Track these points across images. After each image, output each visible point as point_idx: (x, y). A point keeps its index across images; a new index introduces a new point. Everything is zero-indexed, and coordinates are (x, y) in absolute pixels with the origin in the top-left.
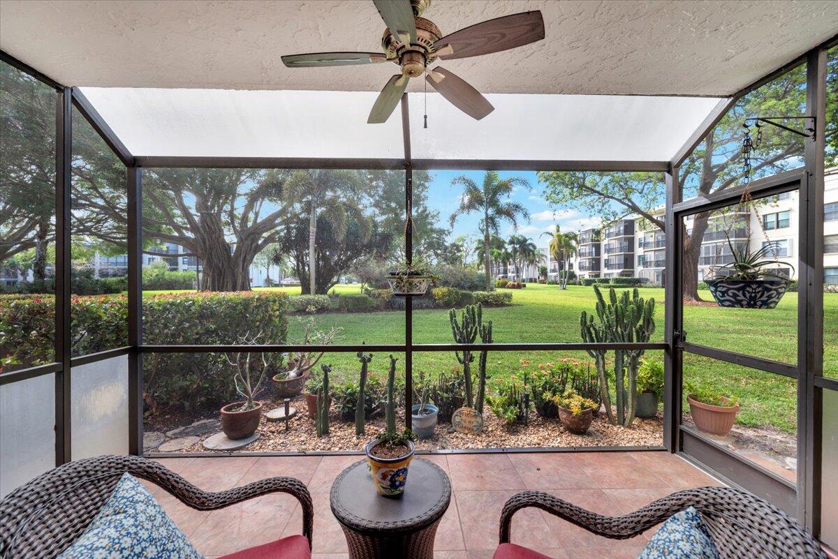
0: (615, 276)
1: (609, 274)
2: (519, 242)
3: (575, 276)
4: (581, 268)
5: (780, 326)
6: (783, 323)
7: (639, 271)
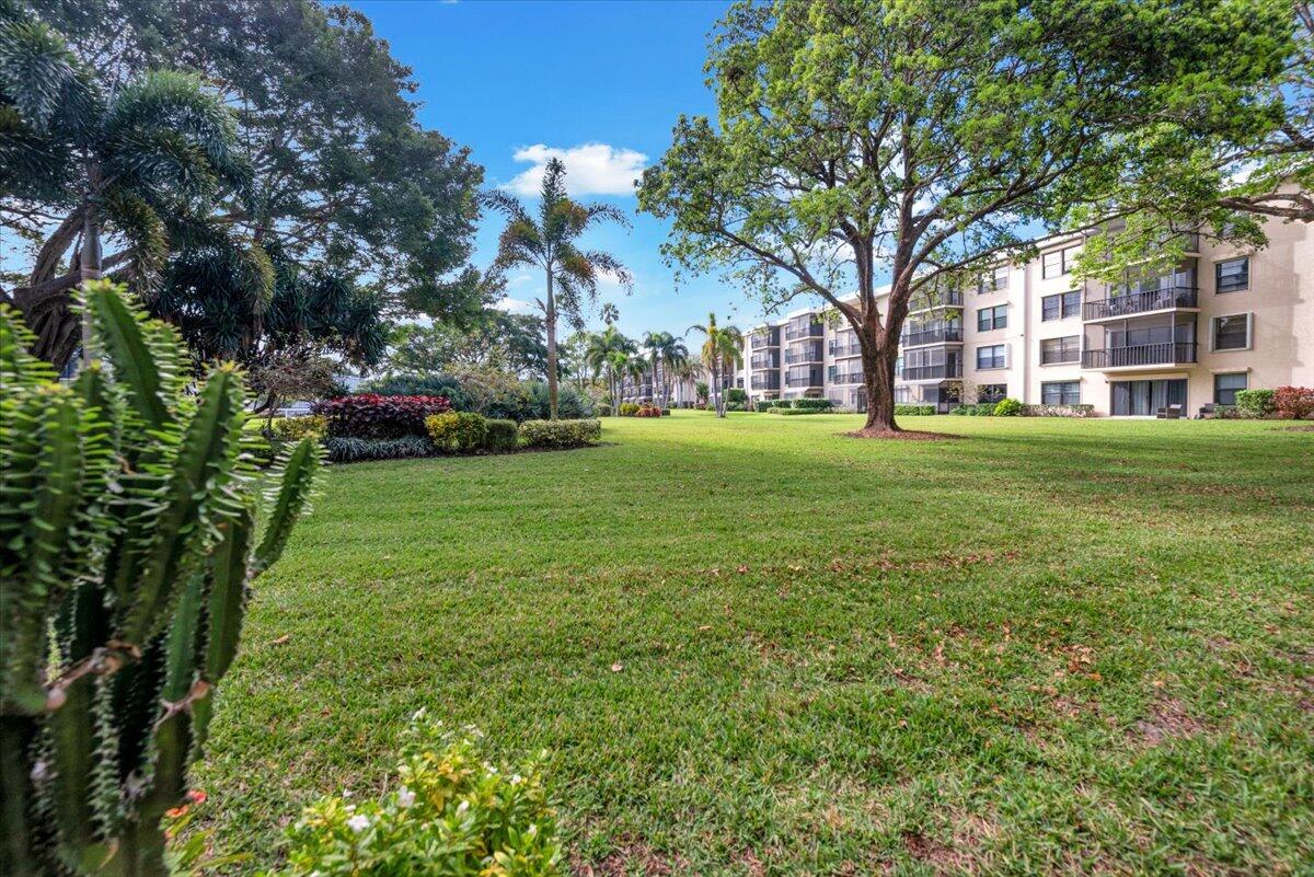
0: (800, 397)
1: (791, 395)
2: (662, 344)
3: (747, 398)
4: (754, 386)
5: (1003, 469)
6: (1005, 463)
7: (830, 388)
